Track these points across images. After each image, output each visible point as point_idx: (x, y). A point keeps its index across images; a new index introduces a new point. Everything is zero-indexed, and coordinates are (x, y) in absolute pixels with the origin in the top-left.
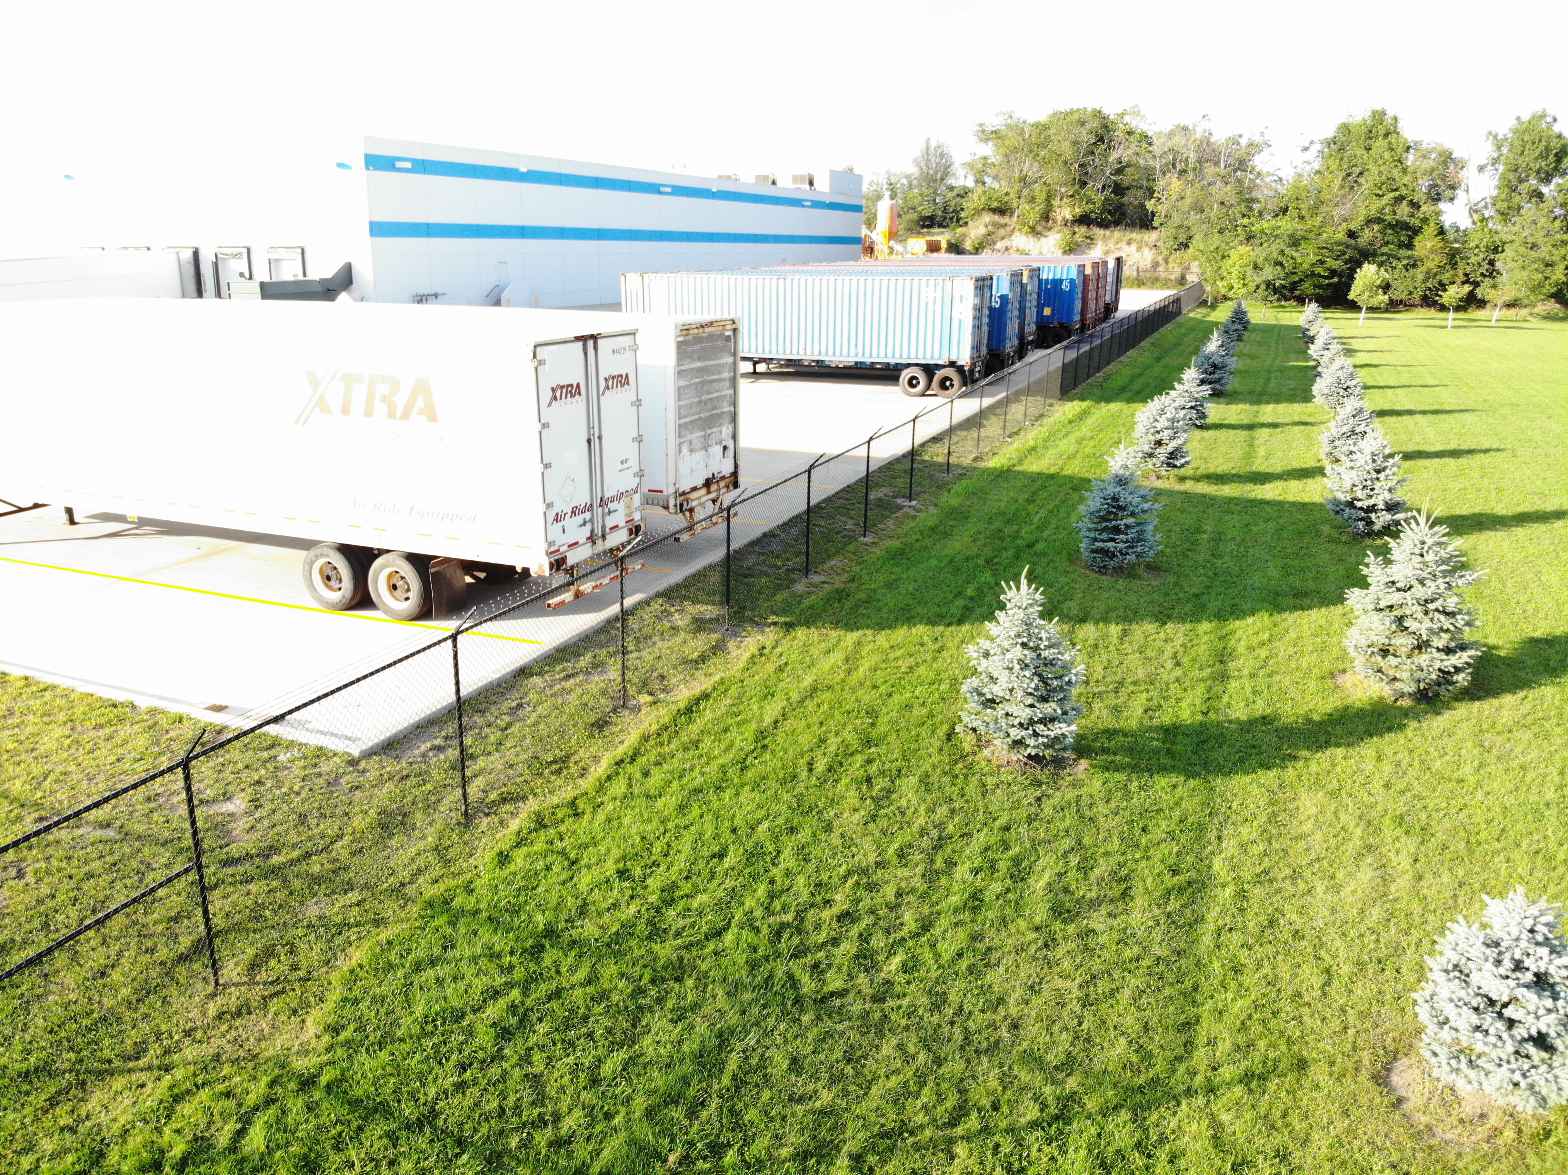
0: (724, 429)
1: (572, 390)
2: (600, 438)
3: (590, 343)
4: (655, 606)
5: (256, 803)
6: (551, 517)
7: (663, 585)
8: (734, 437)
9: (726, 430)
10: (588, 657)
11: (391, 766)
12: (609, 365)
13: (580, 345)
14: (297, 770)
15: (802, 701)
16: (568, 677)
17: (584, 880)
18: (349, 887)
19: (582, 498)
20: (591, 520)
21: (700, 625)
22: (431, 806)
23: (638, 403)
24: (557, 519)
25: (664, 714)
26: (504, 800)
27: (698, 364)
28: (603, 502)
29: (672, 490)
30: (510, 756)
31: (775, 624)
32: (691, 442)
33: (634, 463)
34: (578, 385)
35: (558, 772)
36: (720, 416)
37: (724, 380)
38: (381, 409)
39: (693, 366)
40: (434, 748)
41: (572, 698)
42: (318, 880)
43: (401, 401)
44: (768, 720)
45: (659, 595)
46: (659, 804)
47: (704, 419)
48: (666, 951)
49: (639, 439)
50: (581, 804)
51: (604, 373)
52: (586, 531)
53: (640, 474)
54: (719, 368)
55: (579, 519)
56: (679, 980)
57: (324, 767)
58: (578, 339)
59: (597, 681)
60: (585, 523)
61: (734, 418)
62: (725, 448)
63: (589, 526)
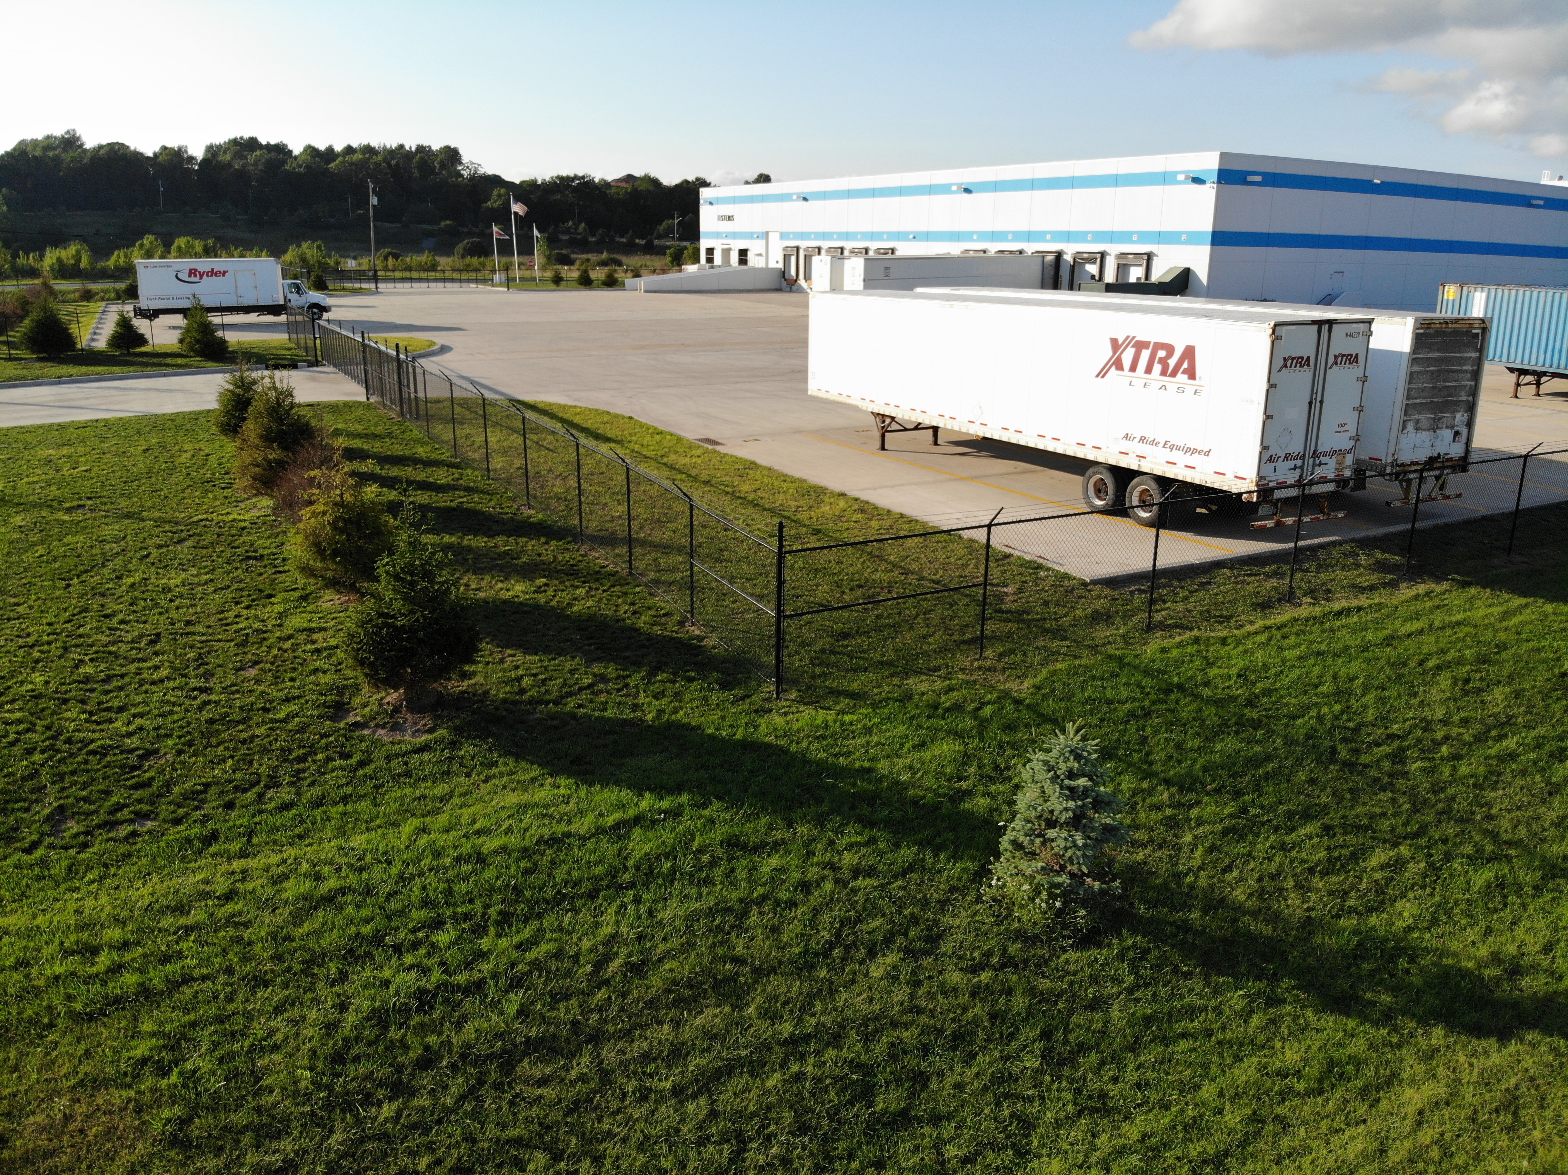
0: (1458, 416)
1: (1302, 362)
2: (1321, 402)
3: (1325, 328)
4: (1347, 547)
5: (1020, 591)
6: (1266, 457)
7: (1360, 534)
8: (1470, 424)
9: (1460, 417)
10: (1273, 567)
11: (1107, 591)
12: (1340, 344)
13: (1316, 327)
14: (1050, 581)
15: (1443, 628)
16: (1250, 575)
17: (1213, 672)
18: (1065, 638)
19: (1297, 447)
20: (1302, 467)
21: (1382, 567)
22: (1126, 616)
23: (1364, 379)
24: (1271, 460)
25: (1318, 611)
26: (1177, 626)
27: (1437, 355)
28: (1315, 455)
29: (1390, 460)
30: (1190, 606)
31: (1453, 580)
32: (1418, 421)
33: (1352, 429)
34: (1308, 358)
35: (1221, 623)
36: (1457, 403)
37: (1466, 371)
38: (1157, 368)
39: (1431, 355)
40: (1139, 590)
41: (1250, 588)
42: (1047, 631)
43: (1172, 362)
44: (1402, 631)
45: (1353, 540)
46: (1286, 653)
47: (1437, 403)
48: (1252, 714)
49: (1360, 409)
50: (1229, 640)
51: (1334, 350)
52: (1296, 475)
53: (1357, 438)
54: (1462, 361)
55: (1291, 464)
56: (1255, 729)
57: (1066, 583)
58: (1314, 322)
59: (1273, 583)
60: (1295, 468)
61: (1471, 408)
62: (1457, 433)
63: (1298, 471)
